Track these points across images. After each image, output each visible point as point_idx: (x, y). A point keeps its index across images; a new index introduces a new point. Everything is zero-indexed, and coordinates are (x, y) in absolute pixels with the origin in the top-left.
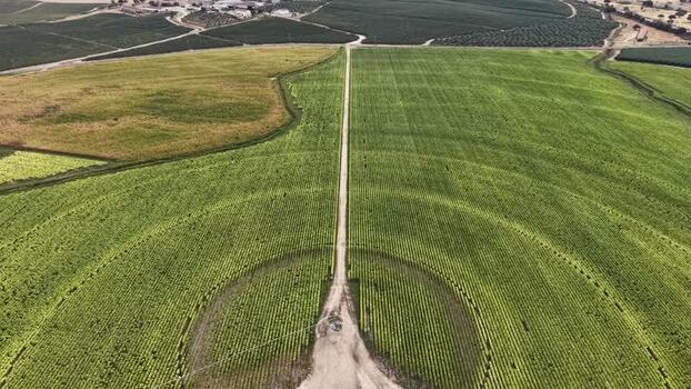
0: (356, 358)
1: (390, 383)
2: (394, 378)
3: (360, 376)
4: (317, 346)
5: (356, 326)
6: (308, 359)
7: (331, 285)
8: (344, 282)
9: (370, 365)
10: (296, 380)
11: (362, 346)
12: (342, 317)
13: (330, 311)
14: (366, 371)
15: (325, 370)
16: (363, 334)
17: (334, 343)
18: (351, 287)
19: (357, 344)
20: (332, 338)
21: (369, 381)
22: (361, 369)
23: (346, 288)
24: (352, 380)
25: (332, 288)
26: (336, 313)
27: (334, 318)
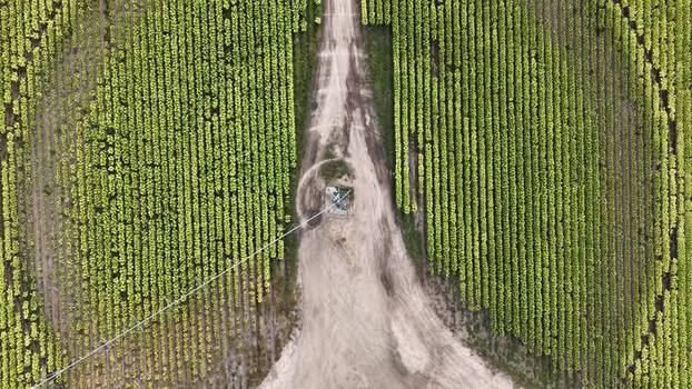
0: (387, 282)
1: (457, 345)
2: (464, 334)
3: (395, 328)
4: (304, 251)
5: (386, 192)
6: (288, 291)
7: (318, 45)
8: (351, 32)
9: (417, 299)
10: (270, 346)
11: (399, 248)
12: (352, 162)
13: (323, 142)
14: (410, 317)
15: (326, 316)
16: (402, 217)
17: (340, 242)
18: (368, 50)
19: (388, 242)
20: (335, 229)
21: (415, 339)
22: (399, 313)
23: (358, 54)
24: (381, 341)
25: (324, 54)
26: (338, 151)
27: (336, 169)
